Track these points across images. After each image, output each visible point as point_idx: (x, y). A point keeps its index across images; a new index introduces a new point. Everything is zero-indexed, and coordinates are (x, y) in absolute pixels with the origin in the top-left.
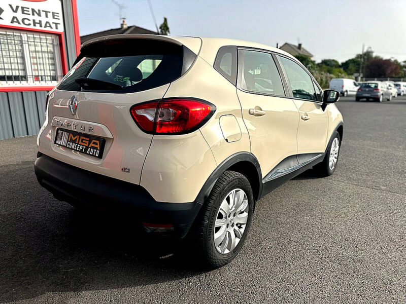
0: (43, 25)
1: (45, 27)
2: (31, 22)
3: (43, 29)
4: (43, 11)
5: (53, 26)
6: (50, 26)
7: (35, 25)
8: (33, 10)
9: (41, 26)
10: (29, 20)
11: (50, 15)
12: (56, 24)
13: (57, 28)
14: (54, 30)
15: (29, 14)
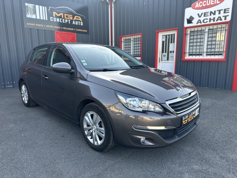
0: (216, 19)
1: (217, 21)
2: (208, 20)
3: (215, 22)
4: (217, 11)
5: (223, 18)
6: (221, 20)
7: (210, 21)
8: (211, 12)
9: (214, 21)
10: (207, 19)
11: (222, 12)
12: (225, 17)
13: (225, 19)
14: (223, 21)
15: (208, 16)
